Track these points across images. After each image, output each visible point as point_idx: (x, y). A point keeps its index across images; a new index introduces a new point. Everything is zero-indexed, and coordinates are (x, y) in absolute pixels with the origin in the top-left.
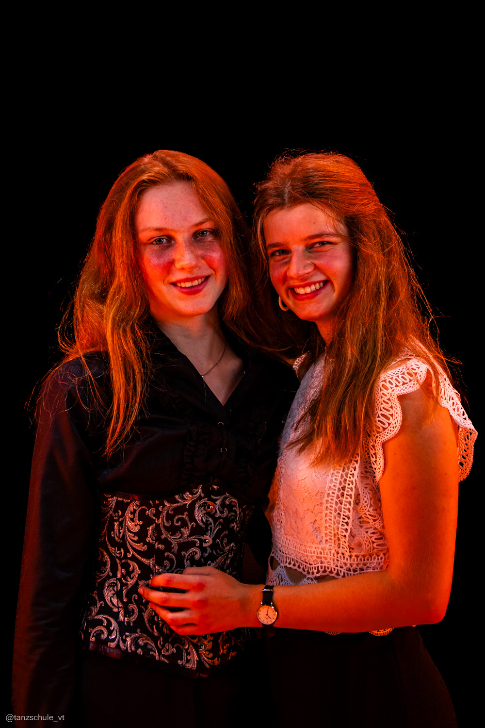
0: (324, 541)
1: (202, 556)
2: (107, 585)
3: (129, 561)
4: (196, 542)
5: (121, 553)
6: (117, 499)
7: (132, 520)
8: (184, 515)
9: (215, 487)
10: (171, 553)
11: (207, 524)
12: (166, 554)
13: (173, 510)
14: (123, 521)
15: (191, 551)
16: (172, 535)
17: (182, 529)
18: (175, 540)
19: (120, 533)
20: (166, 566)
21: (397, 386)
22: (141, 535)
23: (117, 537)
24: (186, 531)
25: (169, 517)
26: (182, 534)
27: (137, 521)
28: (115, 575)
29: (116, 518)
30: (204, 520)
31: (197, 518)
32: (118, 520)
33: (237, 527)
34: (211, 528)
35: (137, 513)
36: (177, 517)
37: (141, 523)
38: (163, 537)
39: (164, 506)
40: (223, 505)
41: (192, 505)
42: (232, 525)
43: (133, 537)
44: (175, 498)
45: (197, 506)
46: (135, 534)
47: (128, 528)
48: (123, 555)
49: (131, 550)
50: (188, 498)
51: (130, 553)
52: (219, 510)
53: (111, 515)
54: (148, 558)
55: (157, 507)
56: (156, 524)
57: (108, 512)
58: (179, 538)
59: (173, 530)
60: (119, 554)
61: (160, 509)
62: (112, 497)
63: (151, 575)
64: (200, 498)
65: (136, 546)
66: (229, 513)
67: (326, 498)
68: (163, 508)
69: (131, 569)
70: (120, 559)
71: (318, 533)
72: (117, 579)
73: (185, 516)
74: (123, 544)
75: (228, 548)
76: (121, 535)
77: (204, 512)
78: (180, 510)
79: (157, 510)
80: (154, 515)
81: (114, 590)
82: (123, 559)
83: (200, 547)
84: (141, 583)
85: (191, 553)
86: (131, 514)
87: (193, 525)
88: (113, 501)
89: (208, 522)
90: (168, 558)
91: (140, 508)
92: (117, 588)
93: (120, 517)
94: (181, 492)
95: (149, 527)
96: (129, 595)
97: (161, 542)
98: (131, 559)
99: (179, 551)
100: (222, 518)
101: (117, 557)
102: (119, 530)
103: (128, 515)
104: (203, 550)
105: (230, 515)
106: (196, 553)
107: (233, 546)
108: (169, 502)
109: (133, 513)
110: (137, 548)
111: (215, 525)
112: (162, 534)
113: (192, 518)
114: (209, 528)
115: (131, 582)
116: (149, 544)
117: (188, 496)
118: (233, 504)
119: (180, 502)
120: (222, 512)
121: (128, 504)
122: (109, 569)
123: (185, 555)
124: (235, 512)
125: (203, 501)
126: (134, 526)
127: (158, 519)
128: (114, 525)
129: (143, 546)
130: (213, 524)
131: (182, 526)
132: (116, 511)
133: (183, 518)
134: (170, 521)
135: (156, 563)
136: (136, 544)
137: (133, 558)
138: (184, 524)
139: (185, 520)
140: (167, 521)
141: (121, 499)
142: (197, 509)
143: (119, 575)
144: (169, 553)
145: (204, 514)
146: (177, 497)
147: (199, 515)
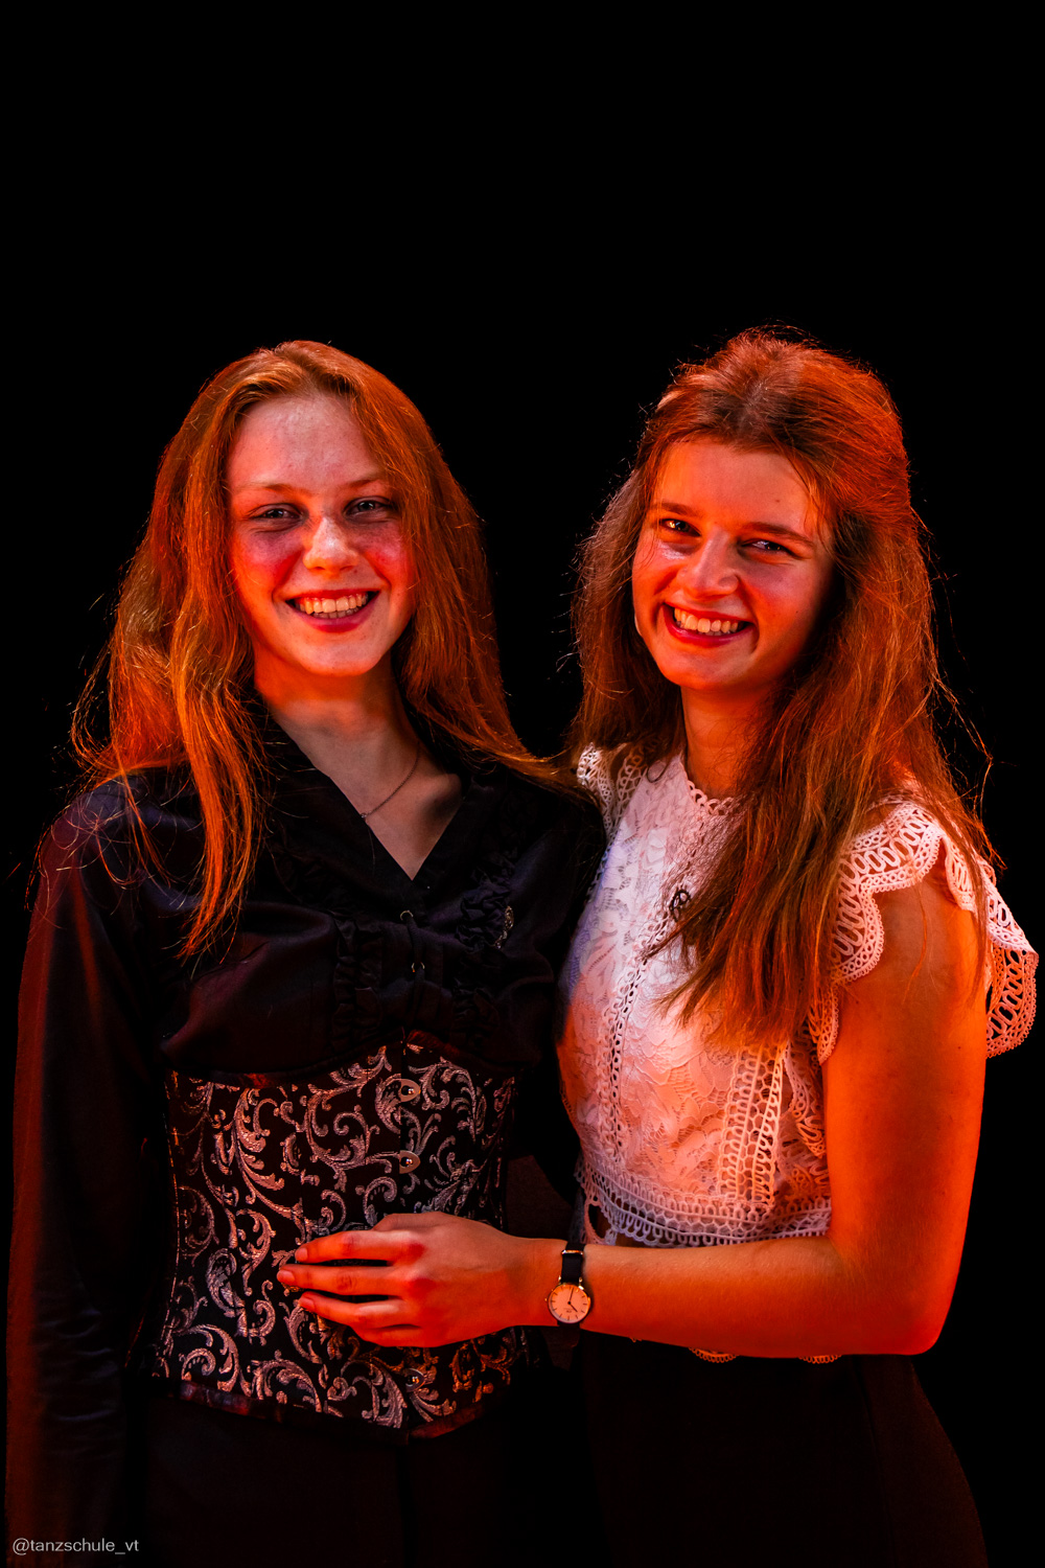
0: (718, 1187)
1: (400, 1193)
2: (211, 1262)
3: (250, 1212)
4: (384, 1166)
5: (233, 1197)
6: (214, 1087)
7: (249, 1127)
8: (353, 1112)
9: (415, 1048)
10: (335, 1191)
11: (405, 1126)
12: (325, 1194)
13: (328, 1102)
14: (230, 1131)
15: (374, 1184)
16: (333, 1154)
17: (351, 1141)
18: (339, 1164)
19: (227, 1156)
20: (326, 1219)
21: (872, 871)
22: (270, 1158)
23: (223, 1164)
24: (360, 1145)
25: (324, 1118)
26: (353, 1150)
27: (258, 1130)
28: (225, 1242)
29: (218, 1126)
30: (398, 1117)
31: (382, 1116)
32: (221, 1129)
33: (475, 1127)
34: (415, 1133)
35: (257, 1112)
36: (339, 1117)
37: (267, 1133)
38: (315, 1159)
39: (310, 1095)
40: (437, 1084)
41: (370, 1089)
42: (464, 1124)
43: (255, 1162)
44: (331, 1079)
45: (380, 1090)
46: (258, 1156)
47: (242, 1145)
48: (237, 1199)
49: (252, 1190)
50: (360, 1076)
51: (251, 1196)
52: (430, 1096)
53: (206, 1119)
54: (289, 1205)
55: (294, 1098)
56: (297, 1134)
57: (201, 1115)
58: (349, 1160)
59: (333, 1143)
60: (229, 1199)
61: (303, 1102)
62: (203, 1084)
63: (297, 1239)
64: (384, 1074)
65: (262, 1180)
66: (451, 1100)
67: (730, 1102)
68: (308, 1099)
69: (256, 1228)
70: (234, 1210)
71: (706, 1172)
72: (231, 1250)
73: (356, 1114)
74: (235, 1179)
75: (459, 1171)
76: (231, 1158)
77: (396, 1101)
78: (345, 1101)
79: (297, 1105)
80: (291, 1116)
81: (225, 1273)
82: (238, 1208)
83: (395, 1175)
84: (277, 1256)
85: (376, 1188)
86: (246, 1116)
87: (375, 1131)
88: (207, 1092)
89: (408, 1122)
90: (327, 1202)
91: (263, 1102)
92: (231, 1267)
93: (224, 1123)
94: (343, 1065)
95: (284, 1140)
96: (255, 1281)
97: (313, 1169)
98: (253, 1207)
99: (350, 1186)
100: (438, 1112)
101: (227, 1205)
102: (226, 1150)
103: (241, 1118)
104: (403, 1180)
105: (454, 1103)
106: (387, 1188)
107: (470, 1167)
108: (319, 1087)
109: (249, 1112)
110: (265, 1185)
111: (422, 1126)
112: (311, 1154)
113: (372, 1116)
114: (411, 1135)
115: (258, 1256)
116: (285, 1175)
117: (357, 1073)
118: (460, 1080)
119: (341, 1085)
120: (437, 1099)
121: (237, 1096)
122: (212, 1232)
123: (363, 1194)
124: (467, 1095)
125: (391, 1080)
126: (252, 1139)
127: (301, 1122)
128: (215, 1140)
129: (277, 1180)
130: (418, 1125)
131: (351, 1135)
132: (214, 1110)
133: (351, 1118)
134: (326, 1127)
135: (304, 1214)
136: (263, 1177)
137: (259, 1206)
138: (356, 1130)
139: (357, 1122)
140: (320, 1125)
141: (222, 1087)
142: (379, 1097)
143: (234, 1242)
144: (329, 1193)
145: (397, 1106)
146: (334, 1075)
147: (385, 1110)
